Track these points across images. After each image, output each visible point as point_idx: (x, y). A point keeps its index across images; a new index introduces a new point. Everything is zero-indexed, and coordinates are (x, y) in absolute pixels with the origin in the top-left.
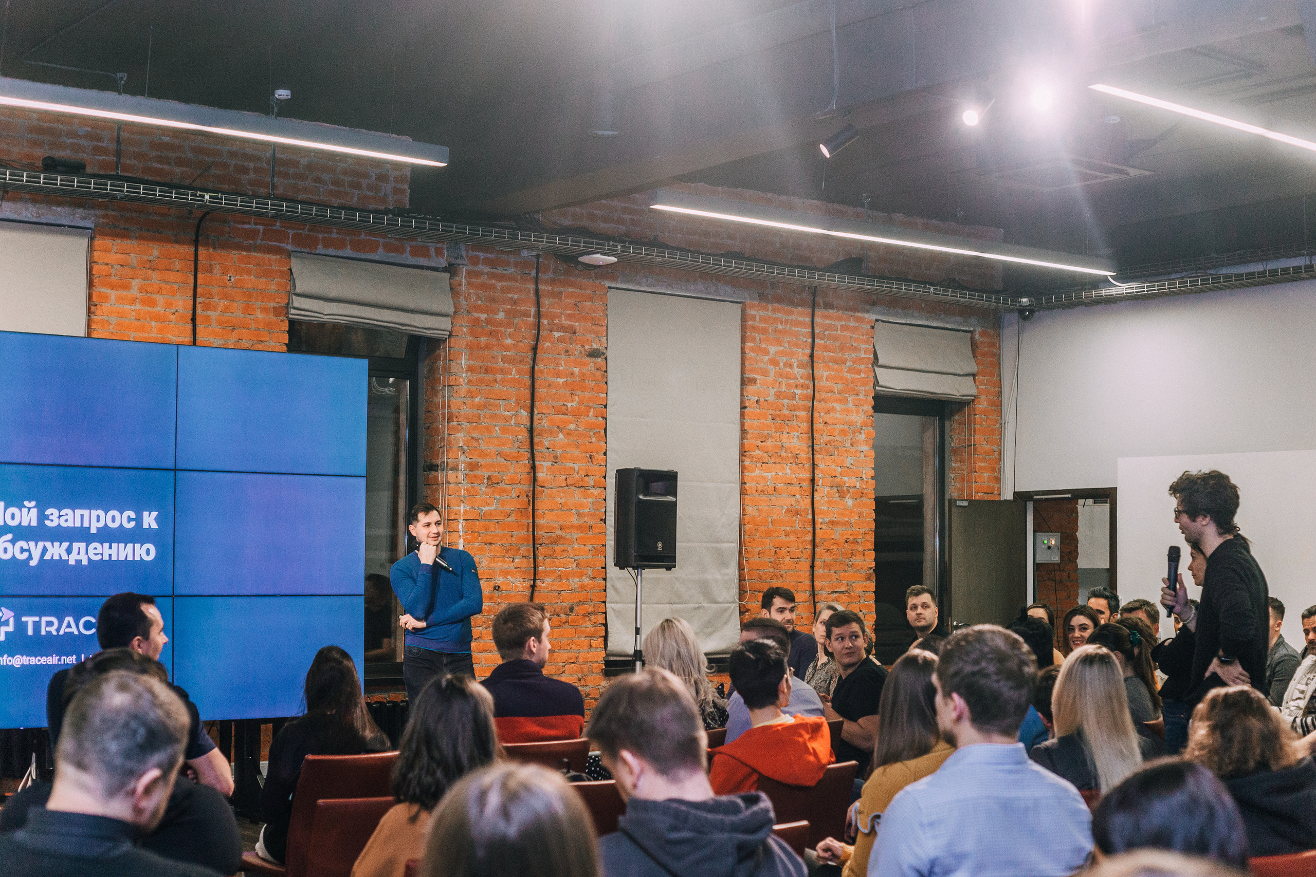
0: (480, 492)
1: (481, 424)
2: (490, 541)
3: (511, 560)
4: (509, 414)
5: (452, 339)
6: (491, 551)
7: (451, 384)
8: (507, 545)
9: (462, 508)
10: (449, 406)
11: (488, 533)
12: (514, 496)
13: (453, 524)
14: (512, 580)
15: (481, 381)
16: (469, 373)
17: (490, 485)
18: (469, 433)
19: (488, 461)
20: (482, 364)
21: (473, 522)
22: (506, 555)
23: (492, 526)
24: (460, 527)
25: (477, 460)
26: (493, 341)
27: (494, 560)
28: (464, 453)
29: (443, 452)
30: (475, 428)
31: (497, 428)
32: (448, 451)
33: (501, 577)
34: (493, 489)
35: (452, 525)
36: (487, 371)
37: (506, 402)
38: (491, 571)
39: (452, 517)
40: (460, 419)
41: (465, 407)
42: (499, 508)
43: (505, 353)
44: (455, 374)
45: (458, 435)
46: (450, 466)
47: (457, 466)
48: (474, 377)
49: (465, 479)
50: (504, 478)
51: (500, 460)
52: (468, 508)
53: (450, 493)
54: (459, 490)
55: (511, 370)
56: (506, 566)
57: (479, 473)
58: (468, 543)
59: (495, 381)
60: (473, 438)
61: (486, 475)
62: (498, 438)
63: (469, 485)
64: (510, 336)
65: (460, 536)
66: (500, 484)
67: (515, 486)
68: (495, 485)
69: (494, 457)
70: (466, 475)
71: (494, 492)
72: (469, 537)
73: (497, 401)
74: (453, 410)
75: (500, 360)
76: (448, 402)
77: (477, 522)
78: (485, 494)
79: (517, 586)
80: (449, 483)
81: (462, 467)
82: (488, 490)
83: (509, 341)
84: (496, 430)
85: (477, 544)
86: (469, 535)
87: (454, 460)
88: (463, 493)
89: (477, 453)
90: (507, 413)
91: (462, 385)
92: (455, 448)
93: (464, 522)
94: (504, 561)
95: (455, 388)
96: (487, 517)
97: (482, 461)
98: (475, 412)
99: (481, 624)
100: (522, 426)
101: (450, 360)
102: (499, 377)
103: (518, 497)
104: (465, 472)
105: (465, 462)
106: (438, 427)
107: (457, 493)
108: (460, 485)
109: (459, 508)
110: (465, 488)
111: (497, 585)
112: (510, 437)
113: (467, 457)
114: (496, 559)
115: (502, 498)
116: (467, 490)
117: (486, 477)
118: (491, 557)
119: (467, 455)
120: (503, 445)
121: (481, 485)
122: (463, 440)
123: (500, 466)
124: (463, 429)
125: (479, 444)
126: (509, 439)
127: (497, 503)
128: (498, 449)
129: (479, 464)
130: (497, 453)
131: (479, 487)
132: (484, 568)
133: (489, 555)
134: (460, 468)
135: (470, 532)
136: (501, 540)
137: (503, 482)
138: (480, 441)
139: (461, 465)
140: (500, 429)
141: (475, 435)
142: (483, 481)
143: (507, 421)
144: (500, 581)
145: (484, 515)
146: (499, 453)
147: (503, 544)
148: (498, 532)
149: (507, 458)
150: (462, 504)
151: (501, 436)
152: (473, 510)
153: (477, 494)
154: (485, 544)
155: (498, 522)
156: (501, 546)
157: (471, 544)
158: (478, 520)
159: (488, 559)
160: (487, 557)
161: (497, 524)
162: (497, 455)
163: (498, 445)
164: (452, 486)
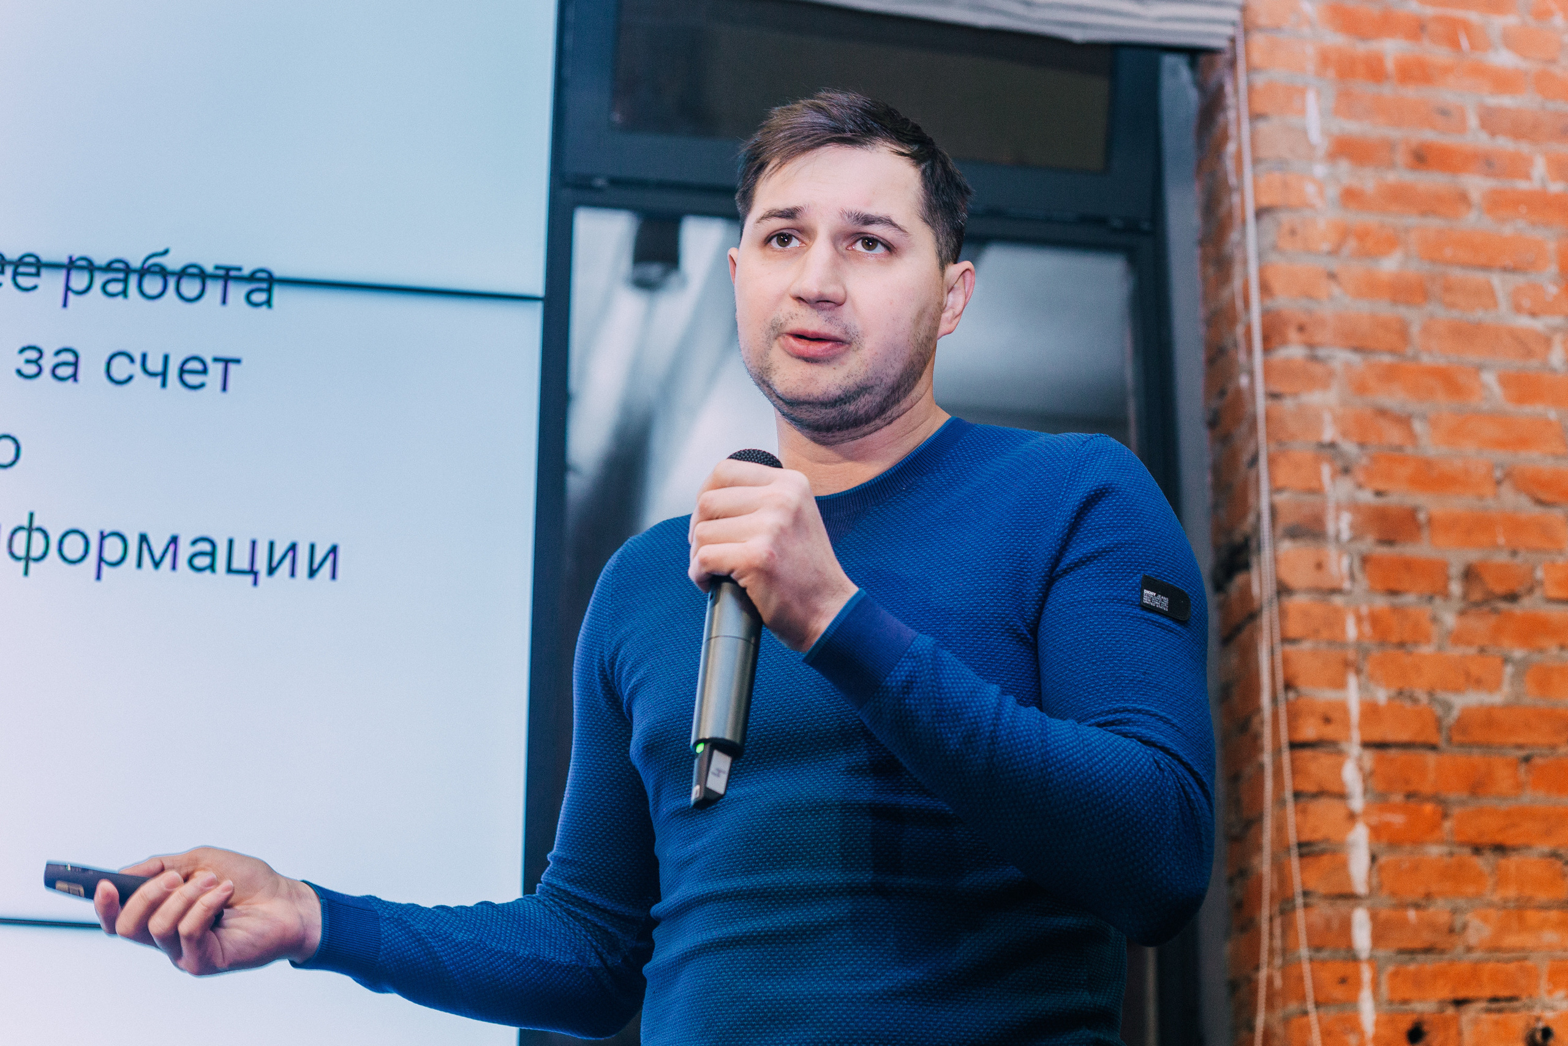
1: (1415, 358)
2: (1499, 838)
4: (1538, 325)
5: (1259, 40)
6: (1502, 881)
7: (1265, 201)
9: (1353, 696)
10: (1265, 289)
11: (1487, 802)
13: (1317, 764)
15: (1398, 196)
16: (1344, 166)
17: (1477, 604)
18: (1361, 388)
19: (1457, 504)
20: (1394, 134)
21: (1411, 753)
23: (1502, 773)
24: (1351, 775)
25: (1409, 502)
26: (1438, 54)
27: (1521, 920)
28: (1346, 470)
30: (1390, 375)
31: (1489, 378)
32: (1272, 461)
33: (1561, 994)
34: (1493, 620)
35: (1314, 767)
36: (1421, 158)
37: (1519, 280)
38: (1512, 967)
39: (1309, 731)
40: (1318, 338)
41: (1336, 290)
42: (1528, 700)
43: (1493, 101)
44: (1282, 164)
45: (1315, 398)
46: (1287, 519)
47: (1320, 520)
48: (1369, 180)
49: (1358, 574)
50: (1539, 574)
51: (1512, 500)
52: (1382, 696)
53: (1294, 628)
54: (1335, 620)
55: (1528, 162)
57: (1421, 549)
58: (1394, 844)
59: (1463, 198)
60: (1382, 412)
61: (1457, 558)
62: (1497, 417)
63: (1381, 603)
64: (1510, 41)
65: (1352, 817)
66: (1526, 602)
68: (1503, 606)
69: (1488, 491)
70: (1364, 559)
71: (1497, 630)
72: (1397, 819)
73: (1479, 276)
74: (1283, 301)
75: (1473, 121)
76: (1262, 271)
77: (1431, 758)
78: (1458, 638)
80: (1283, 590)
81: (1341, 524)
82: (1480, 625)
83: (1503, 59)
84: (1484, 386)
85: (1434, 851)
86: (1394, 808)
87: (1306, 498)
89: (1407, 471)
90: (1524, 322)
91: (1311, 206)
92: (1301, 450)
93: (1369, 758)
95: (1285, 217)
96: (1477, 735)
97: (1429, 504)
98: (1384, 309)
101: (1256, 117)
102: (1476, 184)
104: (1358, 545)
105: (1355, 507)
107: (1325, 634)
108: (1338, 600)
109: (1340, 695)
110: (1364, 610)
111: (1541, 1025)
112: (1552, 415)
113: (1360, 486)
114: (1533, 917)
115: (1536, 657)
116: (1375, 619)
117: (1455, 570)
118: (1505, 908)
119: (1361, 477)
120: (1523, 442)
121: (1438, 601)
122: (1336, 420)
123: (1515, 525)
124: (1331, 374)
125: (1412, 436)
126: (1548, 423)
127: (1517, 676)
128: (1502, 456)
129: (1422, 517)
130: (1498, 474)
131: (1428, 610)
132: (1476, 955)
133: (1496, 898)
134: (1331, 528)
135: (1397, 798)
136: (1548, 833)
137: (1538, 593)
138: (1418, 426)
139: (1337, 518)
140: (1505, 381)
141: (1394, 399)
142: (1446, 587)
143: (1529, 353)
144: (1553, 1008)
145: (1463, 724)
146: (1508, 475)
147: (1562, 851)
148: (1533, 798)
149: (1544, 496)
150: (1352, 681)
151: (1510, 408)
152: (1408, 704)
153: (1420, 636)
154: (1477, 850)
155: (1527, 759)
156: (1553, 860)
157: (1408, 847)
158: (1433, 747)
159: (1493, 914)
160: (1491, 905)
161: (1523, 768)
162: (1499, 483)
163: (1500, 444)
164: (1299, 601)
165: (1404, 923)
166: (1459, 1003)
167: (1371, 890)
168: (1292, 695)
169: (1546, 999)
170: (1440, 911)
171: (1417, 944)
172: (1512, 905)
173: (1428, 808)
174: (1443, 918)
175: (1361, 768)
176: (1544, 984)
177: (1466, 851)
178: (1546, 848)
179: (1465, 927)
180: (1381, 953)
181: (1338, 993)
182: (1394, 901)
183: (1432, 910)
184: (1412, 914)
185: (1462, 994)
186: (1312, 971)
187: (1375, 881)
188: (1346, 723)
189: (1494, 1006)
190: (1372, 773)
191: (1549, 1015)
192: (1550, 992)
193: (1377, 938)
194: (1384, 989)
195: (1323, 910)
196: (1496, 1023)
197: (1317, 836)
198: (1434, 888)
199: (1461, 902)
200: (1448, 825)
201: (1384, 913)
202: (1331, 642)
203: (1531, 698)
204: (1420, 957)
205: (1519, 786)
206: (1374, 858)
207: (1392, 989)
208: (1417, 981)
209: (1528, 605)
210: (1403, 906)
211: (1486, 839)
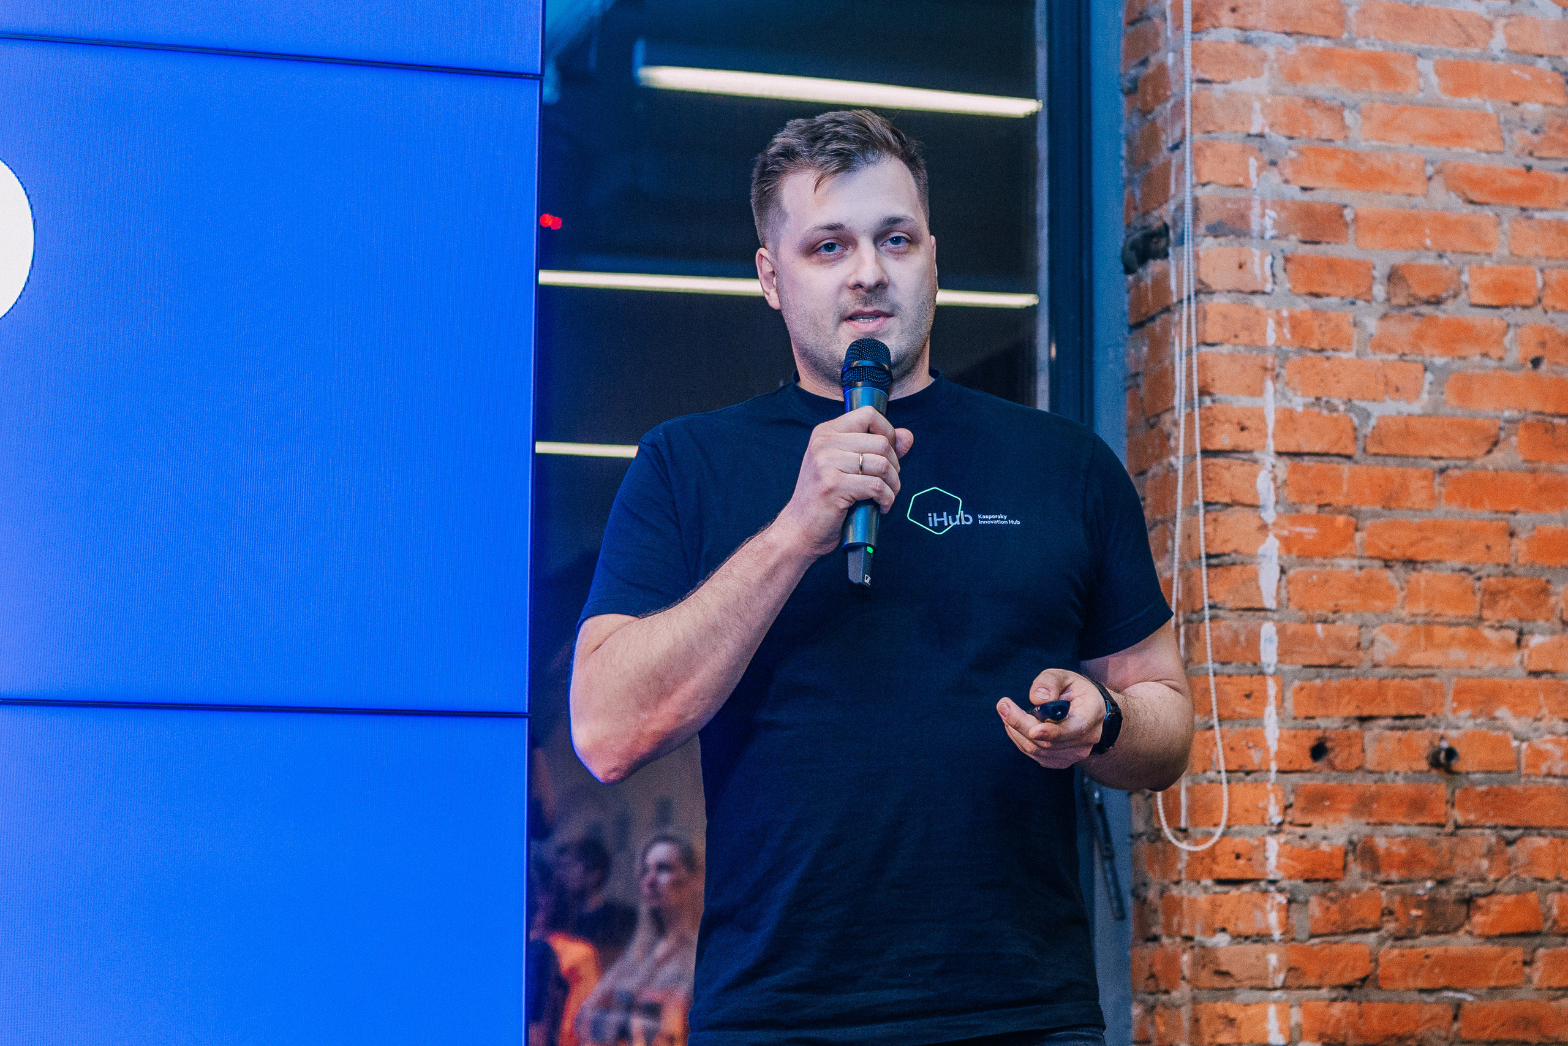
0: (1355, 333)
1: (1351, 43)
2: (1410, 553)
3: (1512, 636)
4: (1479, 10)
6: (1412, 596)
8: (1489, 568)
9: (1269, 404)
11: (1400, 515)
12: (1515, 355)
13: (1230, 473)
14: (1515, 724)
17: (1401, 307)
18: (1293, 76)
19: (1388, 200)
21: (1326, 465)
22: (1487, 613)
23: (1417, 485)
24: (1264, 487)
25: (1337, 198)
27: (1429, 636)
28: (1273, 163)
29: (1181, 168)
30: (1323, 61)
31: (1426, 66)
33: (1466, 712)
34: (1415, 325)
35: (1227, 476)
38: (1417, 684)
39: (1224, 439)
40: (1251, 20)
42: (1447, 410)
45: (1245, 85)
46: (1209, 216)
47: (1243, 217)
49: (1281, 275)
50: (1465, 278)
51: (1442, 198)
52: (1298, 403)
53: (1213, 333)
54: (1253, 325)
56: (1487, 663)
57: (1345, 250)
58: (1305, 556)
60: (1313, 101)
61: (1382, 260)
62: (1431, 108)
63: (1303, 305)
65: (1264, 527)
66: (1450, 306)
67: (1516, 316)
68: (1425, 309)
69: (1418, 188)
70: (1287, 260)
71: (1420, 336)
72: (1309, 531)
77: (1345, 468)
78: (1378, 342)
79: (1539, 755)
80: (1203, 290)
81: (1265, 221)
82: (1402, 330)
84: (1420, 74)
85: (1345, 564)
86: (1306, 520)
87: (1232, 193)
88: (1271, 338)
89: (1336, 165)
92: (1228, 141)
93: (1283, 467)
94: (1476, 643)
96: (1394, 447)
97: (1356, 201)
99: (1374, 918)
100: (1542, 63)
103: (1536, 362)
104: (1283, 244)
105: (1281, 204)
106: (1162, 68)
107: (1244, 337)
108: (1259, 302)
109: (1256, 402)
110: (1285, 313)
111: (1445, 744)
112: (1489, 107)
113: (1286, 181)
114: (1441, 633)
115: (1457, 365)
116: (1295, 323)
117: (1380, 272)
118: (1413, 623)
119: (1288, 172)
120: (1457, 137)
121: (1360, 303)
122: (1266, 108)
123: (1445, 225)
124: (1264, 59)
125: (1344, 127)
126: (1485, 116)
127: (1437, 384)
128: (1434, 151)
129: (1348, 214)
130: (1430, 170)
131: (1350, 313)
132: (1383, 671)
133: (1404, 613)
134: (1255, 226)
135: (1311, 510)
136: (1460, 548)
137: (1463, 296)
138: (1349, 117)
139: (1263, 216)
140: (1442, 71)
141: (1324, 87)
142: (1370, 288)
143: (1470, 40)
144: (1458, 728)
145: (1379, 435)
146: (1438, 172)
147: (1473, 568)
148: (1447, 511)
149: (1474, 196)
150: (1269, 385)
151: (1445, 98)
152: (1325, 412)
153: (1341, 341)
154: (1387, 564)
155: (1442, 471)
156: (1463, 574)
157: (1318, 560)
158: (1349, 457)
159: (1402, 630)
160: (1398, 620)
161: (1438, 480)
162: (1430, 179)
163: (1433, 138)
164: (1219, 302)
165: (1311, 638)
166: (1363, 720)
167: (1279, 603)
168: (1207, 401)
169: (1451, 717)
170: (1347, 627)
171: (1324, 661)
172: (1420, 619)
173: (1341, 520)
174: (1351, 633)
175: (1274, 479)
176: (1449, 704)
177: (1378, 564)
178: (1458, 564)
179: (1372, 642)
180: (1286, 668)
181: (1243, 708)
182: (1302, 614)
183: (1339, 623)
184: (1319, 627)
185: (1366, 712)
186: (1217, 685)
187: (1284, 594)
188: (1262, 432)
189: (1398, 723)
190: (1285, 482)
191: (1453, 733)
192: (1454, 711)
193: (1284, 653)
194: (1289, 705)
195: (1231, 622)
196: (1400, 740)
197: (1227, 549)
198: (1342, 602)
199: (1369, 617)
200: (1359, 537)
201: (1292, 627)
202: (1250, 346)
203: (1451, 407)
204: (1326, 672)
205: (1433, 498)
206: (1283, 571)
207: (1297, 704)
208: (1322, 697)
209: (1451, 310)
210: (1312, 620)
211: (1396, 553)
